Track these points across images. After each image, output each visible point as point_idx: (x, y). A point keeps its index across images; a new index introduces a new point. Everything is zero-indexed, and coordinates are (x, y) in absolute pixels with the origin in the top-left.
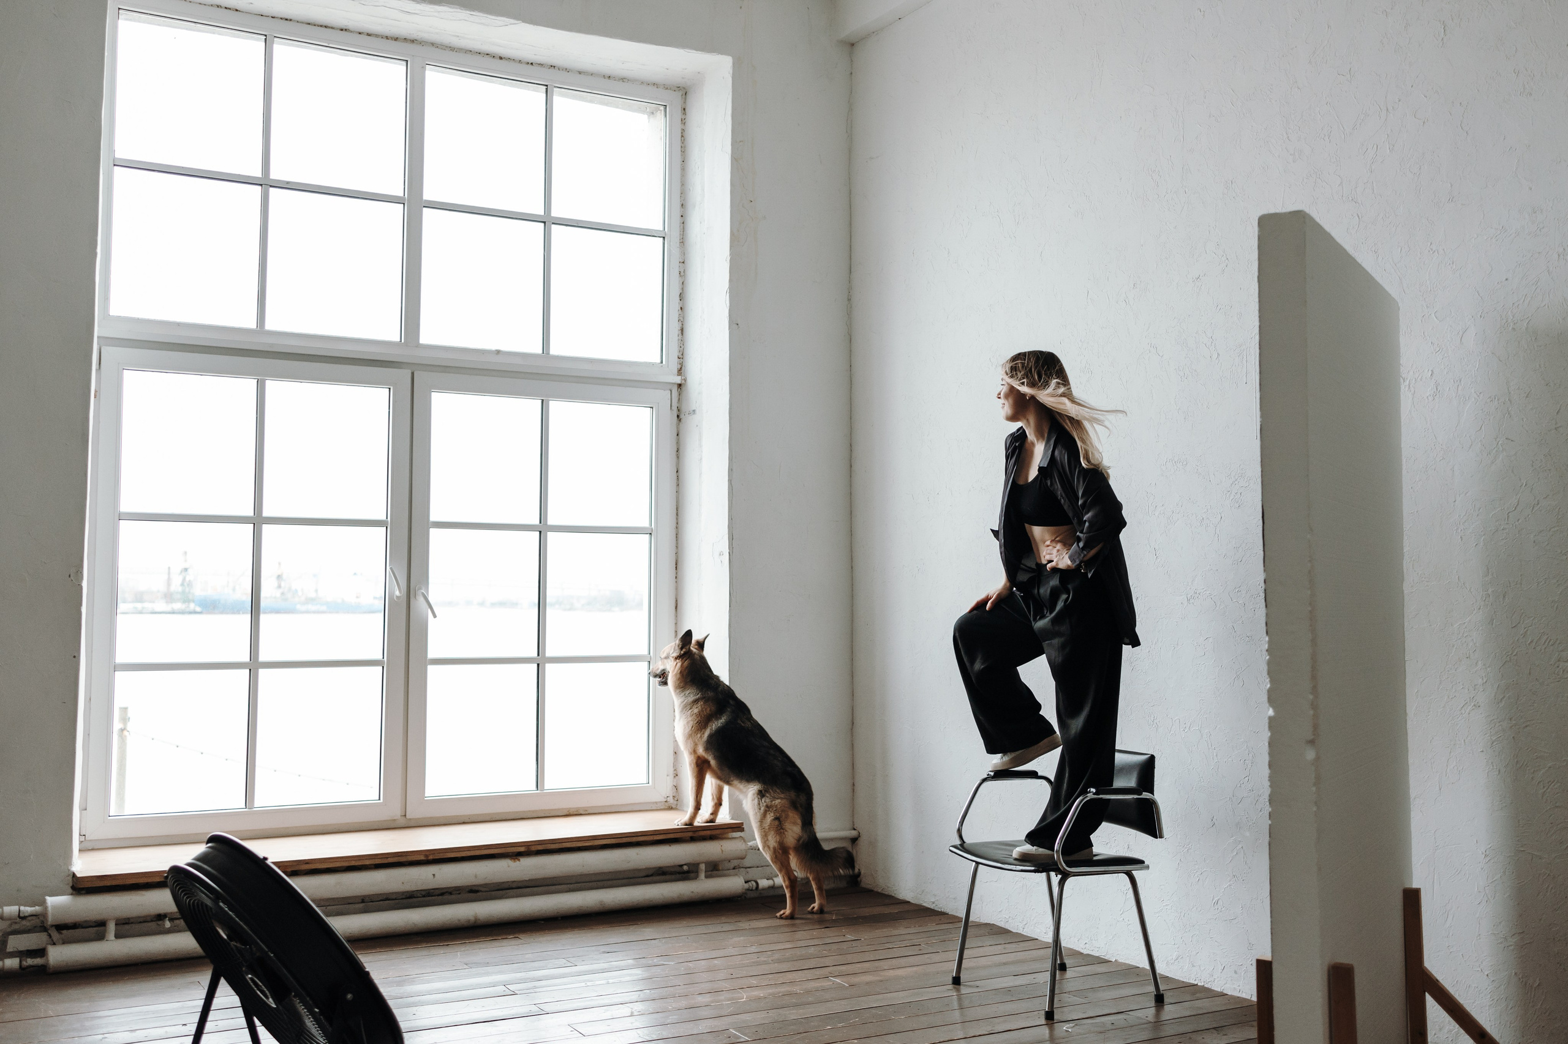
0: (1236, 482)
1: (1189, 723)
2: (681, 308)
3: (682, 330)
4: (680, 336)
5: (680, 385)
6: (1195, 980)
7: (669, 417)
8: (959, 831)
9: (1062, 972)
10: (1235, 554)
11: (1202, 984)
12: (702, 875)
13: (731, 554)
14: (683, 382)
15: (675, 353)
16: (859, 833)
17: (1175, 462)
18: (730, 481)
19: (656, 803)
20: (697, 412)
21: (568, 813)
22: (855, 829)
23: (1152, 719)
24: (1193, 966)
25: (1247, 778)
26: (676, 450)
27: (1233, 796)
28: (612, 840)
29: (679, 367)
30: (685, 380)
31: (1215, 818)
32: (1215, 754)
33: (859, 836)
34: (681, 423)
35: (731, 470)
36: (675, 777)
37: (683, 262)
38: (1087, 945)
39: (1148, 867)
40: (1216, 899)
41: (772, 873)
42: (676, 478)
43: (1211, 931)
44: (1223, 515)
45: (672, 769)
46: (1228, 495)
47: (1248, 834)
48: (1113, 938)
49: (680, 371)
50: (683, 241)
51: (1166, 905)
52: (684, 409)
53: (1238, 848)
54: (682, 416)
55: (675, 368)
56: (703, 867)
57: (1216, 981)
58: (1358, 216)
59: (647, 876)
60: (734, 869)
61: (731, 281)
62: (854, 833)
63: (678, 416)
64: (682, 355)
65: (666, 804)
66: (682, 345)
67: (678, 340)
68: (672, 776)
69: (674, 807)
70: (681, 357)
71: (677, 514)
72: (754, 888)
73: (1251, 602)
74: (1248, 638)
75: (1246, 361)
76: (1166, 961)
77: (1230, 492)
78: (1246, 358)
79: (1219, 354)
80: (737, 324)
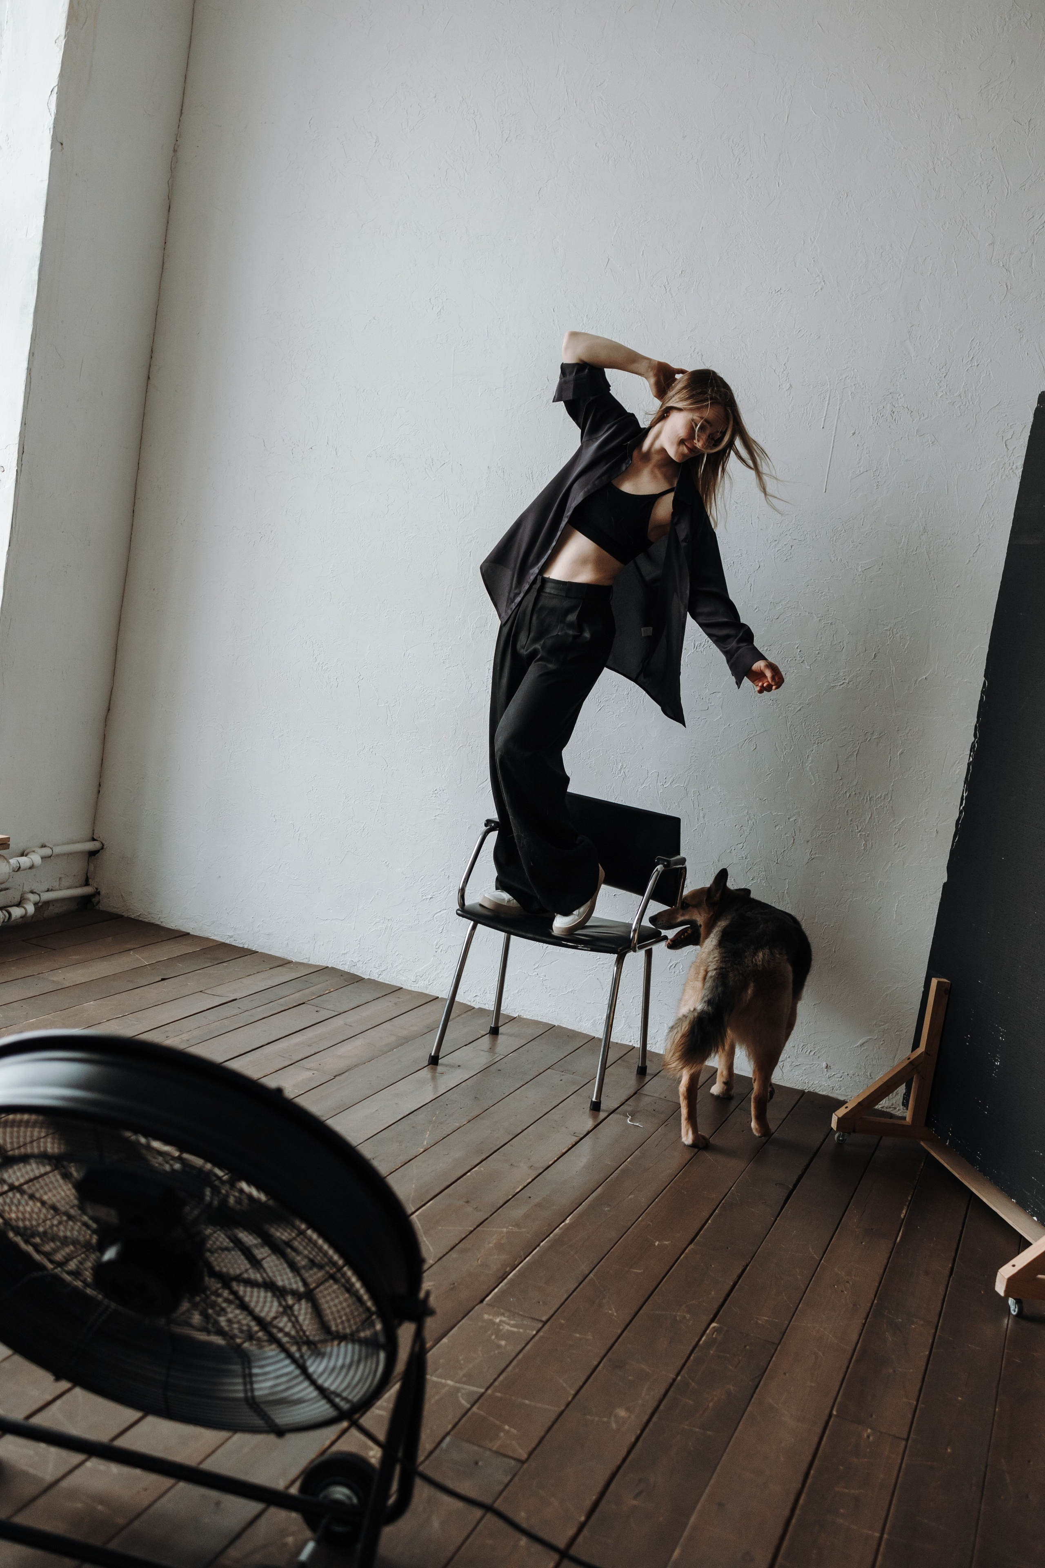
0: (788, 533)
1: (672, 778)
8: (462, 891)
10: (770, 610)
13: (19, 472)
16: (103, 845)
18: (29, 370)
22: (94, 840)
25: (742, 845)
27: (719, 861)
32: (701, 815)
33: (102, 848)
38: (477, 998)
40: (674, 962)
43: (661, 994)
46: (774, 544)
48: (518, 993)
51: (603, 964)
57: (658, 1043)
58: (1007, 287)
61: (61, 76)
62: (95, 845)
73: (782, 664)
74: (771, 702)
75: (828, 404)
76: (592, 1021)
77: (777, 541)
78: (829, 400)
79: (791, 386)
80: (62, 144)
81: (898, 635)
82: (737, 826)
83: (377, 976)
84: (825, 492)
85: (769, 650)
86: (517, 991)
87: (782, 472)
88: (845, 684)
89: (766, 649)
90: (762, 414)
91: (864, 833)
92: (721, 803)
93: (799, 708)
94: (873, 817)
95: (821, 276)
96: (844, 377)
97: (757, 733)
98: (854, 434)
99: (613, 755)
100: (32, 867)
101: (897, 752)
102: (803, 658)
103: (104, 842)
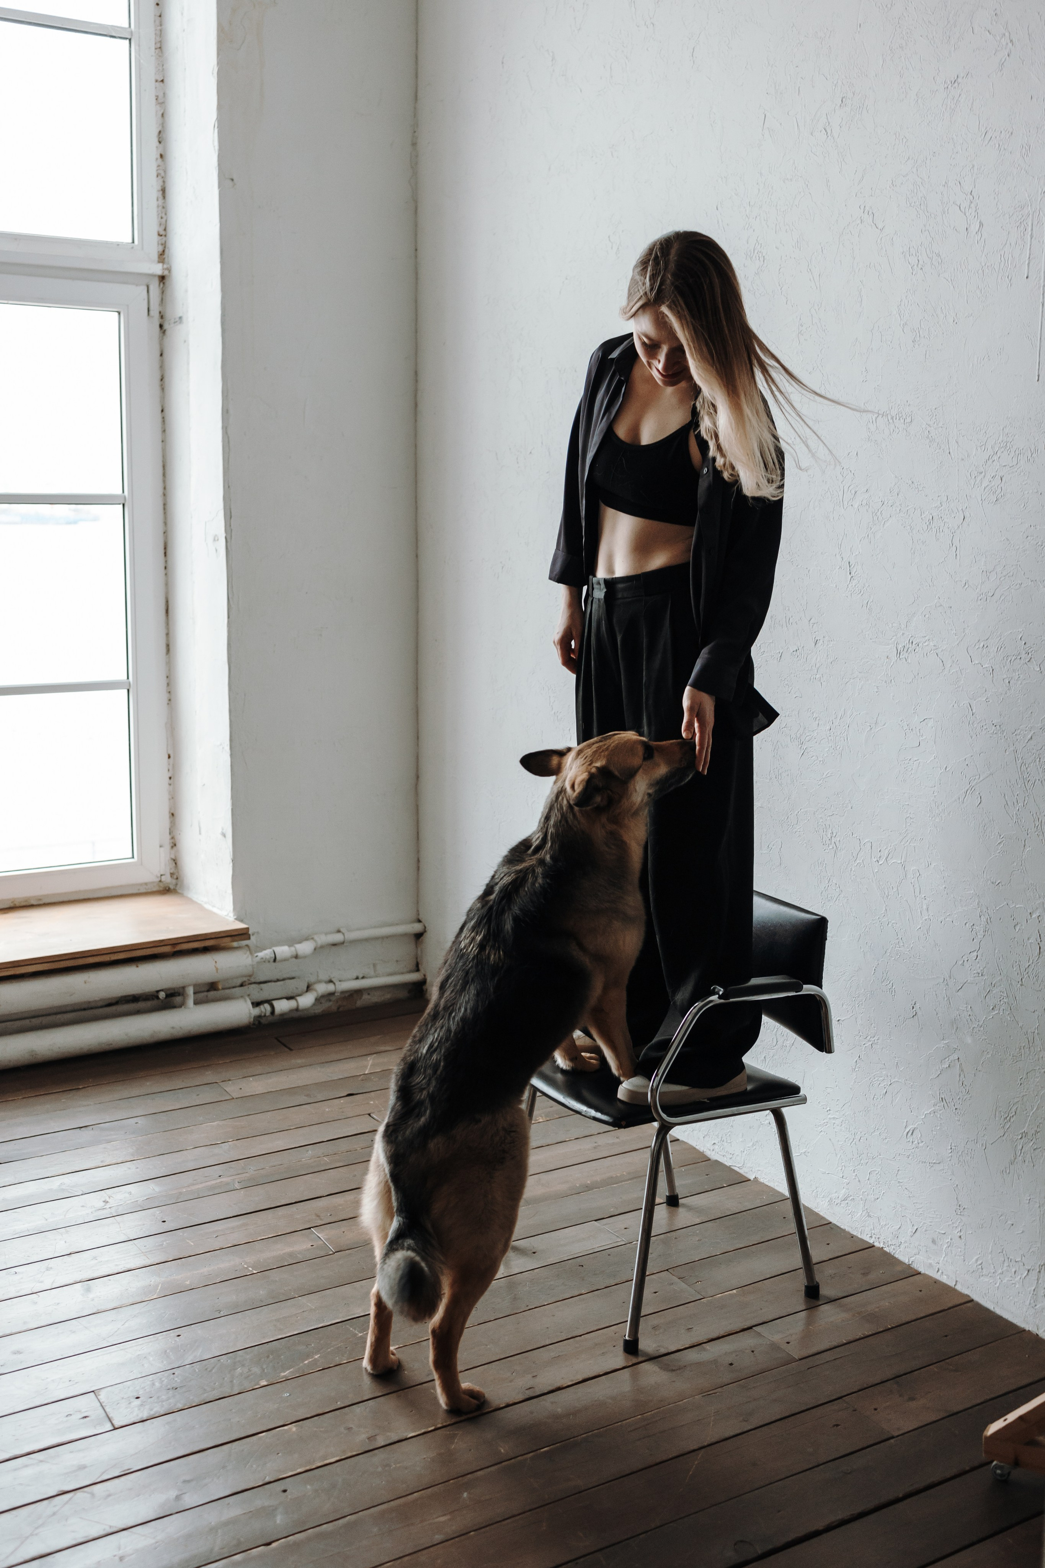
0: (995, 458)
1: (887, 852)
2: (161, 156)
3: (164, 190)
4: (161, 201)
5: (162, 278)
6: (871, 1237)
7: (147, 328)
10: (983, 583)
11: (881, 1245)
12: (190, 1001)
13: (229, 540)
14: (166, 273)
15: (153, 228)
16: (425, 927)
17: (892, 418)
18: (225, 429)
19: (146, 884)
20: (184, 319)
21: (12, 905)
22: (419, 921)
23: (829, 836)
24: (869, 1216)
25: (975, 954)
26: (159, 377)
29: (161, 249)
30: (169, 270)
31: (917, 1005)
32: (925, 907)
33: (425, 931)
34: (165, 337)
35: (225, 412)
36: (172, 847)
37: (162, 81)
38: (716, 1147)
41: (297, 988)
42: (160, 420)
43: (900, 1172)
44: (967, 514)
45: (168, 837)
46: (979, 479)
47: (969, 1040)
48: (753, 1145)
49: (163, 256)
50: (160, 47)
51: (834, 1118)
52: (168, 315)
53: (951, 1058)
54: (166, 327)
55: (154, 250)
56: (190, 991)
57: (902, 1246)
59: (110, 1005)
60: (242, 985)
61: (220, 107)
62: (417, 928)
63: (161, 326)
64: (165, 230)
65: (161, 884)
66: (163, 215)
67: (158, 206)
68: (167, 846)
69: (172, 887)
70: (164, 233)
71: (164, 475)
72: (268, 1013)
73: (1004, 667)
74: (994, 727)
75: (1031, 237)
76: (829, 1199)
77: (983, 474)
78: (1032, 230)
79: (981, 224)
82: (967, 924)
84: (1038, 380)
85: (985, 646)
86: (751, 1144)
87: (980, 363)
90: (949, 280)
92: (945, 888)
93: (1029, 736)
95: (1007, 34)
97: (981, 779)
99: (821, 818)
100: (296, 957)
102: (1030, 654)
103: (426, 925)
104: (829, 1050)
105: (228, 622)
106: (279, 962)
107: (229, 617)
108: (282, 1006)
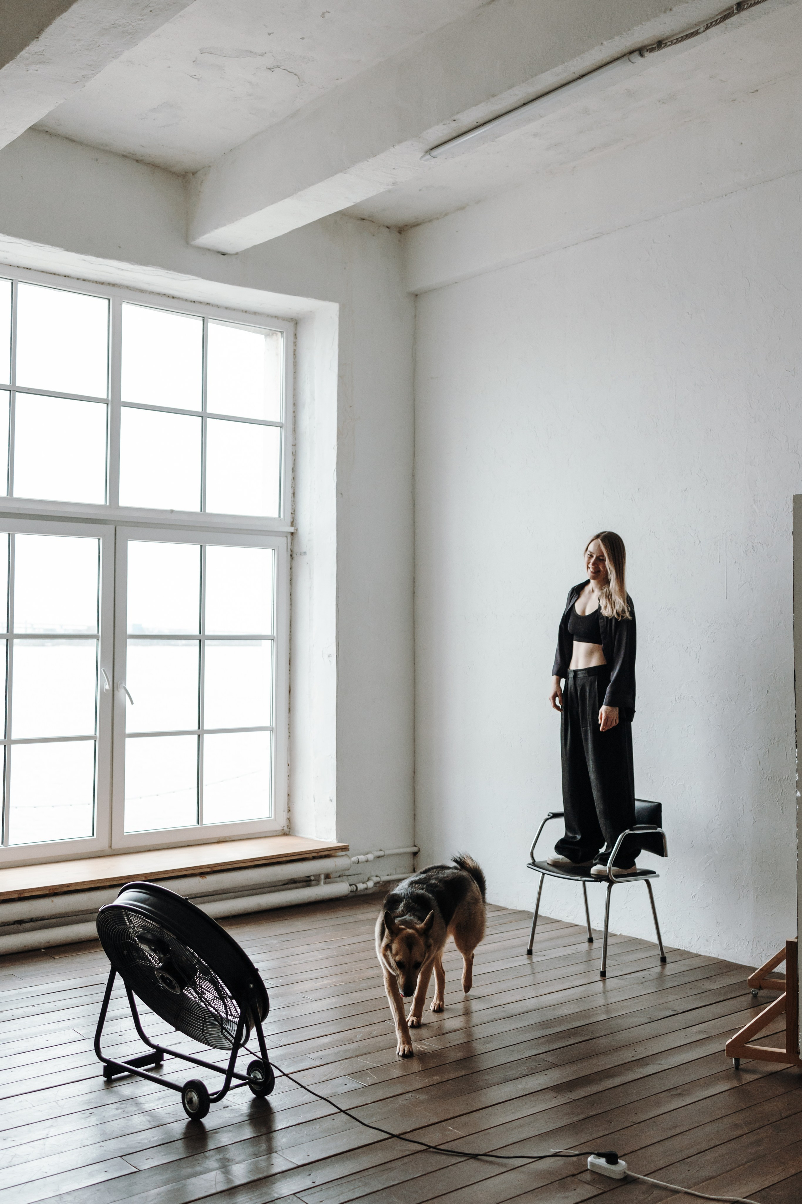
0: (712, 626)
1: (676, 780)
2: (293, 478)
3: (294, 494)
4: (293, 498)
5: (292, 534)
6: (678, 946)
7: (286, 556)
8: (532, 853)
9: (590, 943)
10: (711, 672)
11: (683, 949)
12: (322, 882)
13: (338, 656)
14: (295, 531)
15: (289, 510)
16: (419, 849)
17: (668, 609)
18: (337, 605)
19: (276, 831)
20: (307, 553)
21: (218, 841)
22: (415, 846)
23: (649, 776)
24: (677, 937)
25: (717, 816)
26: (289, 579)
27: (707, 828)
28: (263, 861)
29: (292, 520)
30: (297, 530)
31: (694, 842)
32: (694, 801)
33: (419, 851)
34: (293, 561)
35: (338, 597)
36: (288, 812)
37: (295, 445)
38: (599, 924)
39: (658, 876)
40: (694, 894)
41: (364, 879)
42: (289, 599)
43: (691, 915)
44: (702, 647)
45: (286, 806)
46: (706, 633)
47: (717, 852)
49: (292, 524)
50: (295, 430)
51: (658, 898)
52: (296, 550)
53: (710, 861)
54: (294, 555)
55: (289, 520)
56: (322, 877)
57: (693, 946)
58: (799, 463)
59: (284, 884)
60: (339, 877)
62: (415, 849)
63: (291, 555)
64: (294, 511)
65: (283, 831)
66: (294, 505)
67: (292, 501)
68: (286, 811)
69: (288, 833)
70: (294, 513)
71: (290, 625)
72: (355, 890)
73: (722, 703)
74: (719, 727)
75: (720, 548)
77: (708, 632)
78: (720, 545)
79: (700, 542)
80: (342, 494)
81: (778, 677)
82: (714, 805)
83: (549, 914)
86: (617, 919)
87: (704, 591)
88: (755, 711)
89: (711, 695)
91: (780, 802)
92: (704, 792)
93: (733, 729)
94: (783, 792)
95: (706, 477)
96: (725, 531)
97: (715, 747)
98: (735, 563)
100: (367, 861)
101: (789, 749)
103: (419, 847)
104: (666, 856)
105: (337, 695)
106: (361, 863)
107: (337, 693)
108: (361, 886)
